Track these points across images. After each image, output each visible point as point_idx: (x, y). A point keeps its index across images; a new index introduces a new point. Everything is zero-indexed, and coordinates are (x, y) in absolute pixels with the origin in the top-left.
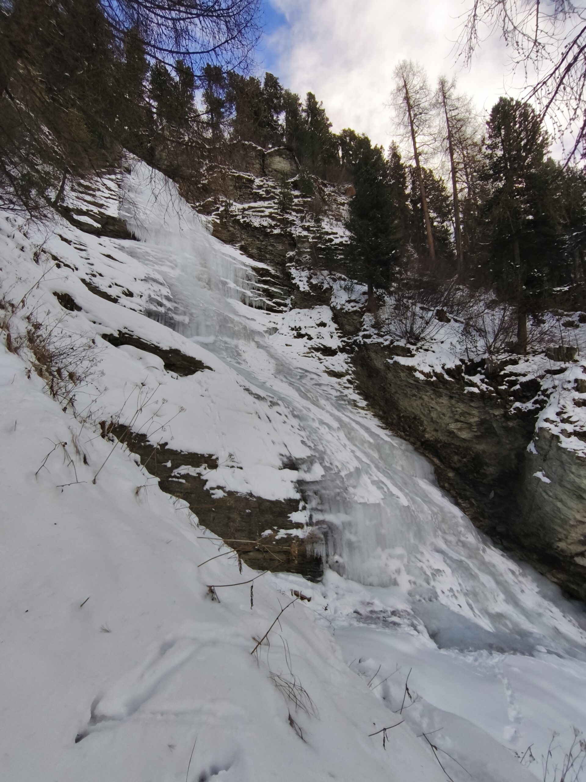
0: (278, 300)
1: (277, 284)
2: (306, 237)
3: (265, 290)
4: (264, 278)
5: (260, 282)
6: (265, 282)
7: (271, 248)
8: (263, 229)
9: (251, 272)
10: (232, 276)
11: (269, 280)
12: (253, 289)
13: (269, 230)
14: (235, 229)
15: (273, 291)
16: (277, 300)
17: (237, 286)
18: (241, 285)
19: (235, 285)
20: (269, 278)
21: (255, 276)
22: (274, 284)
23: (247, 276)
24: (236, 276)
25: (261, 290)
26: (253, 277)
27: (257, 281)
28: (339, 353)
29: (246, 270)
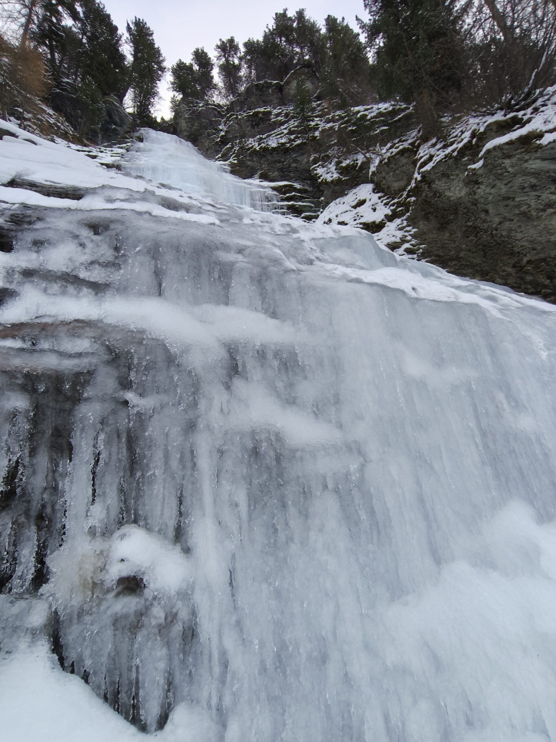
0: (308, 214)
1: (306, 198)
2: (331, 128)
3: (289, 207)
4: (287, 195)
5: (283, 200)
6: (288, 199)
7: (294, 165)
8: (282, 147)
9: (270, 192)
10: (248, 200)
11: (294, 195)
12: (275, 209)
13: (288, 145)
14: (253, 162)
15: (300, 205)
16: (305, 214)
17: (255, 209)
18: (260, 208)
19: (252, 209)
20: (293, 193)
21: (277, 195)
22: (301, 199)
23: (267, 198)
24: (252, 199)
25: (285, 208)
26: (274, 197)
27: (279, 200)
28: (388, 223)
29: (265, 192)
